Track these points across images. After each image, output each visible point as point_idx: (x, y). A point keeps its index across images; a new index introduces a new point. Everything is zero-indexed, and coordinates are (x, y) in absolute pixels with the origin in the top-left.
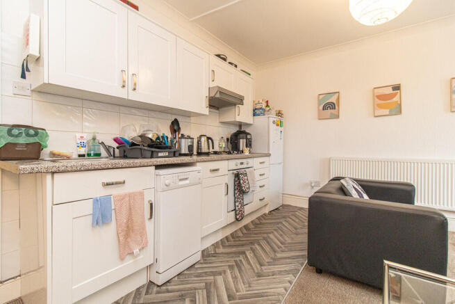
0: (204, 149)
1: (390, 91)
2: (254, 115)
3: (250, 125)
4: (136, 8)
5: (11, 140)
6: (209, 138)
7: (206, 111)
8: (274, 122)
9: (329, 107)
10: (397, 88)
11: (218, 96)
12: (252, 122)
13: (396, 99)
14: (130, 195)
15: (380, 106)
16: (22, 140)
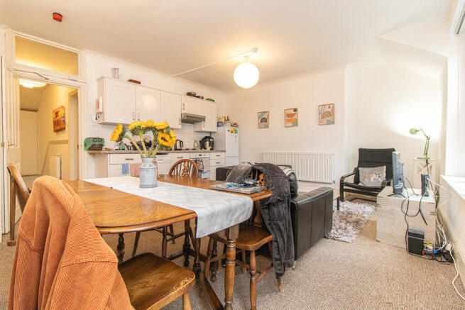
0: (178, 147)
1: (292, 112)
2: (218, 126)
3: (214, 132)
4: (139, 83)
5: (93, 143)
6: (181, 141)
7: (180, 127)
8: (229, 131)
9: (264, 120)
10: (295, 110)
11: (185, 118)
12: (216, 131)
13: (295, 117)
14: (135, 164)
15: (289, 121)
16: (97, 143)
